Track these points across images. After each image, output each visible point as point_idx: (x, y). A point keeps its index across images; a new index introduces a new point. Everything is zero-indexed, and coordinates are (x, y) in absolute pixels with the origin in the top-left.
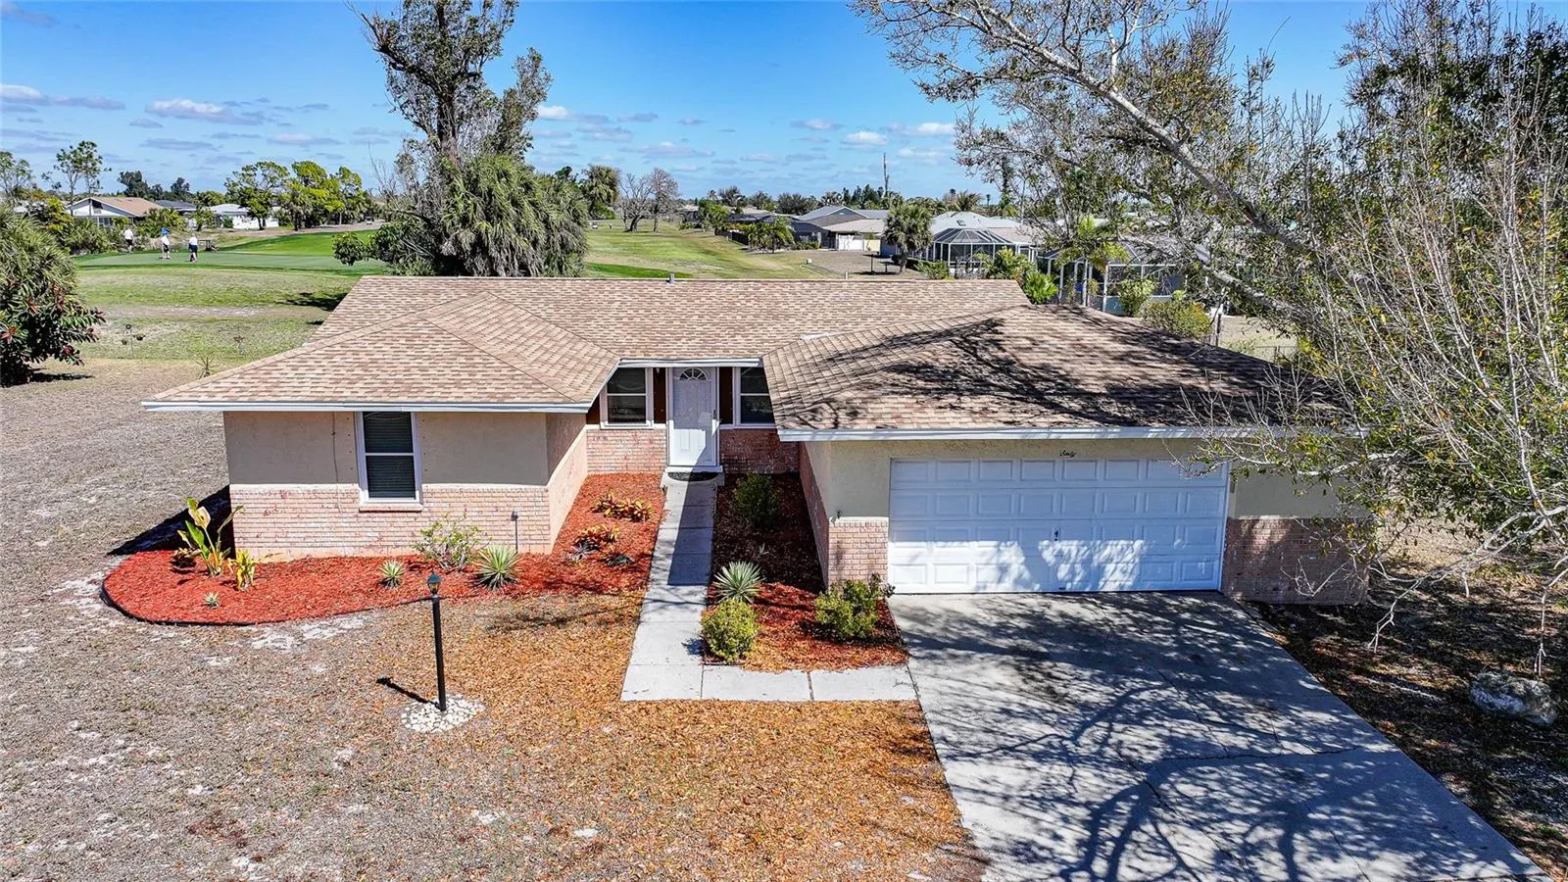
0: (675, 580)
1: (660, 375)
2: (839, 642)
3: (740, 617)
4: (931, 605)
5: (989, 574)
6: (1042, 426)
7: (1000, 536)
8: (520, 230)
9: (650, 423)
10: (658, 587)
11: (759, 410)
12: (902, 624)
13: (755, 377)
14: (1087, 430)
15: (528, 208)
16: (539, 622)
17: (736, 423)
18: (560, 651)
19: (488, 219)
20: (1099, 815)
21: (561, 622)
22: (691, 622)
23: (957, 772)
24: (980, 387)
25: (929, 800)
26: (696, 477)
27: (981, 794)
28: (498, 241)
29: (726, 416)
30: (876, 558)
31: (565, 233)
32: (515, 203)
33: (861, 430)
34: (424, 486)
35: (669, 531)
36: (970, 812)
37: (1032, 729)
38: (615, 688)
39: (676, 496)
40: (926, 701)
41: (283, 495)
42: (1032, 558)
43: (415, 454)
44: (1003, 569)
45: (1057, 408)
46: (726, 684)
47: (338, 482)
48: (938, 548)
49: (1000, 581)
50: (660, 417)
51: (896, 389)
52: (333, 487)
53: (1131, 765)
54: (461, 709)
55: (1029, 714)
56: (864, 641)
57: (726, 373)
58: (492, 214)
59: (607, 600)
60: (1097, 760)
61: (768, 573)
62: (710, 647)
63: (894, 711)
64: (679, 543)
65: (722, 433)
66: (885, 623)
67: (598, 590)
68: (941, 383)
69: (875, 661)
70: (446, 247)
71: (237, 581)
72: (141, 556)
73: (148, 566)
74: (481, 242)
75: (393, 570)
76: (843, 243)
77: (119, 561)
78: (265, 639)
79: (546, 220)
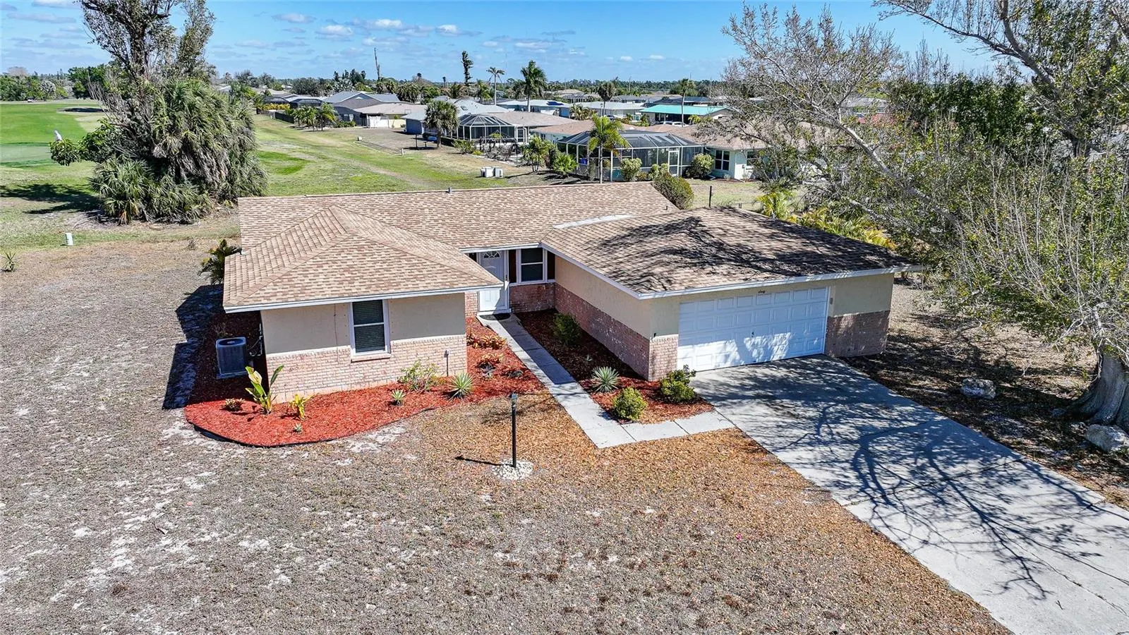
0: (556, 381)
2: (676, 403)
3: (638, 397)
4: (700, 378)
5: (720, 359)
7: (725, 337)
16: (507, 415)
17: (519, 282)
18: (540, 428)
19: (191, 129)
20: (855, 465)
21: (519, 412)
22: (589, 403)
23: (783, 457)
24: (717, 260)
25: (782, 470)
26: (499, 317)
27: (800, 464)
29: (512, 279)
30: (672, 356)
31: (242, 137)
32: (210, 116)
34: (392, 342)
35: (521, 353)
36: (806, 474)
37: (797, 432)
38: (589, 442)
39: (500, 330)
41: (302, 357)
42: (741, 348)
43: (385, 323)
44: (727, 357)
45: (761, 269)
46: (641, 432)
47: (337, 345)
49: (725, 361)
52: (335, 348)
53: (849, 442)
55: (790, 426)
56: (688, 401)
57: (512, 253)
58: (194, 125)
59: (530, 398)
60: (835, 442)
62: (615, 415)
63: (731, 434)
64: (534, 358)
65: (511, 289)
67: (519, 392)
69: (700, 411)
70: (157, 151)
71: (297, 415)
72: (196, 410)
73: (213, 413)
74: (187, 147)
75: (398, 395)
76: (373, 122)
77: (178, 413)
78: (356, 446)
79: (229, 127)
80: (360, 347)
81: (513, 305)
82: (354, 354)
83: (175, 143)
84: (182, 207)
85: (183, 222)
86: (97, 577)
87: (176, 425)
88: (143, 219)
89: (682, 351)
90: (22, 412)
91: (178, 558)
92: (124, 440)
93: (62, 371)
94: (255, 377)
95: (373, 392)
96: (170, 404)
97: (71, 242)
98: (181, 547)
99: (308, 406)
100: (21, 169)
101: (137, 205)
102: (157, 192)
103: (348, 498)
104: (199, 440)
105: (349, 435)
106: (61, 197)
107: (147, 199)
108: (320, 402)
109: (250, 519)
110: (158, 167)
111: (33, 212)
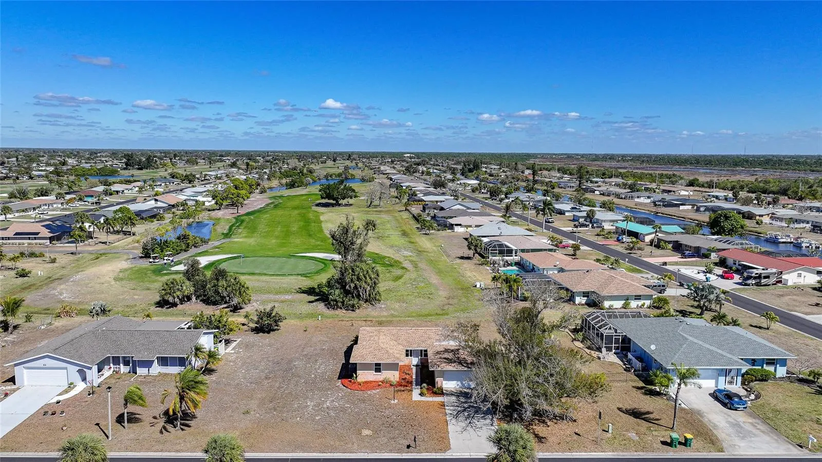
0: (416, 385)
1: (411, 350)
2: (436, 394)
3: (425, 391)
4: (449, 389)
5: (456, 385)
6: (460, 368)
7: (457, 380)
8: (365, 282)
9: (409, 357)
10: (414, 386)
11: (426, 355)
12: (444, 392)
13: (426, 351)
14: (466, 369)
15: (368, 278)
16: (401, 391)
17: (423, 357)
18: (405, 395)
19: (358, 281)
20: (459, 411)
21: (403, 391)
22: (419, 391)
23: (446, 408)
24: (455, 362)
25: (444, 410)
26: (417, 366)
27: (448, 410)
28: (360, 286)
29: (421, 356)
30: (442, 383)
32: (365, 277)
33: (439, 369)
34: (382, 372)
35: (414, 377)
36: (447, 411)
37: (456, 404)
38: (411, 399)
39: (414, 369)
40: (445, 401)
41: (364, 373)
42: (462, 383)
43: (381, 367)
44: (458, 385)
45: (463, 366)
46: (423, 399)
48: (450, 382)
50: (411, 356)
51: (445, 362)
52: (371, 372)
53: (464, 407)
54: (396, 401)
55: (457, 403)
56: (440, 394)
57: (421, 350)
58: (359, 279)
59: (408, 388)
60: (461, 407)
61: (428, 385)
62: (421, 394)
63: (441, 402)
64: (416, 379)
65: (421, 359)
66: (442, 392)
67: (407, 386)
68: (450, 361)
69: (440, 396)
70: (347, 287)
71: (360, 385)
72: (343, 380)
73: (346, 381)
74: (356, 287)
75: (380, 383)
76: (457, 229)
77: (340, 380)
78: (369, 392)
79: (370, 278)
80: (375, 372)
81: (421, 363)
82: (375, 373)
83: (352, 285)
84: (353, 306)
85: (353, 310)
86: (325, 406)
87: (339, 383)
88: (341, 308)
89: (444, 382)
90: (313, 376)
91: (336, 405)
92: (330, 385)
93: (319, 367)
94: (355, 375)
95: (377, 382)
96: (339, 379)
97: (320, 319)
98: (337, 404)
99: (363, 383)
100: (305, 278)
101: (340, 304)
102: (346, 300)
103: (364, 401)
104: (343, 387)
105: (369, 390)
106: (317, 294)
107: (343, 302)
108: (366, 382)
109: (348, 402)
110: (347, 293)
111: (310, 302)
